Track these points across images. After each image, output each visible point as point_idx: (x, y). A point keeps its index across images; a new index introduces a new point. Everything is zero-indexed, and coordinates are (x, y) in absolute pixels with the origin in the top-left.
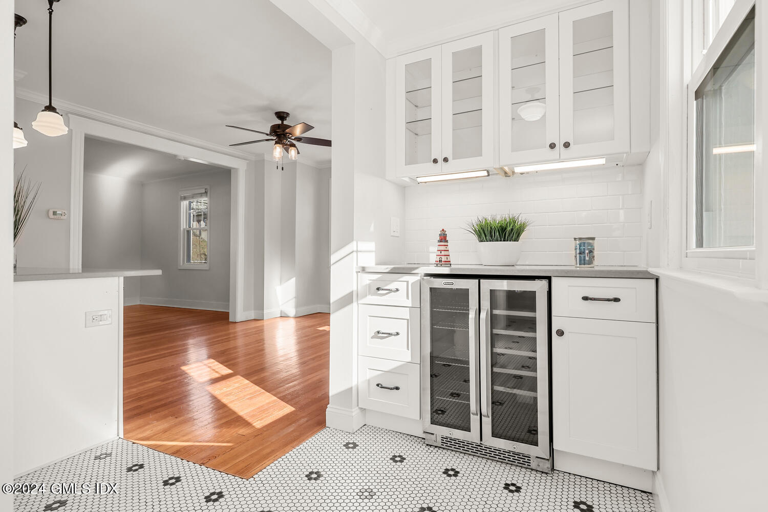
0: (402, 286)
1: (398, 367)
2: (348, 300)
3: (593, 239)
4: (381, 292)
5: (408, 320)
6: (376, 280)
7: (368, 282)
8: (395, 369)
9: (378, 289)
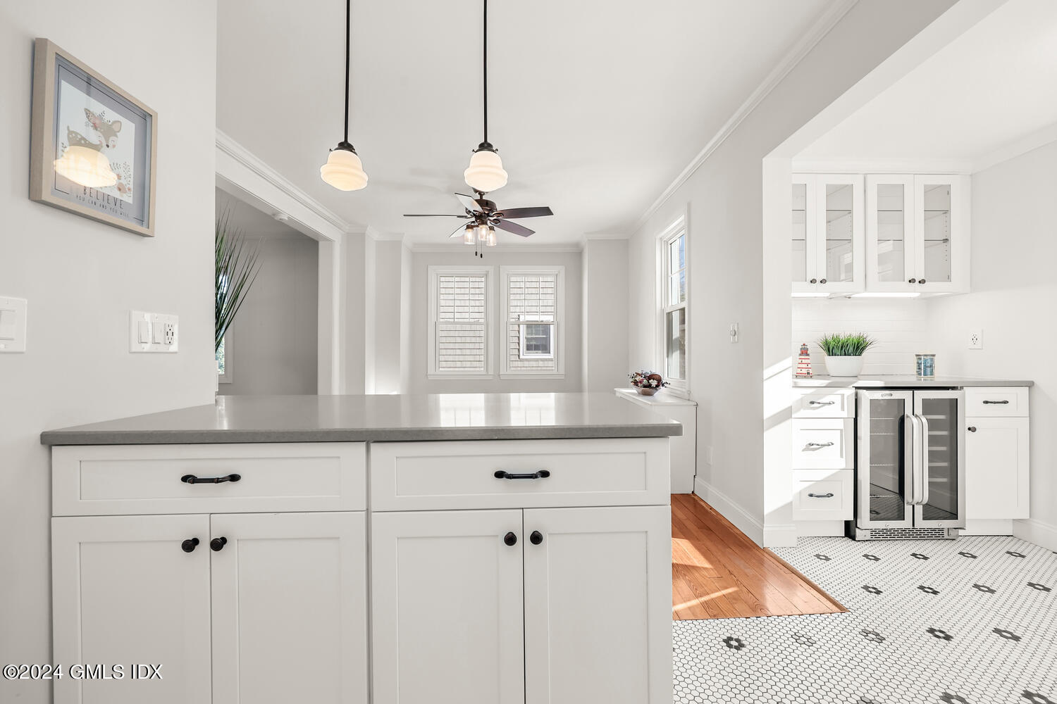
0: (837, 399)
1: (832, 475)
2: (786, 414)
3: (934, 355)
4: (815, 405)
5: (841, 430)
6: (811, 394)
7: (800, 397)
8: (829, 477)
9: (812, 403)
